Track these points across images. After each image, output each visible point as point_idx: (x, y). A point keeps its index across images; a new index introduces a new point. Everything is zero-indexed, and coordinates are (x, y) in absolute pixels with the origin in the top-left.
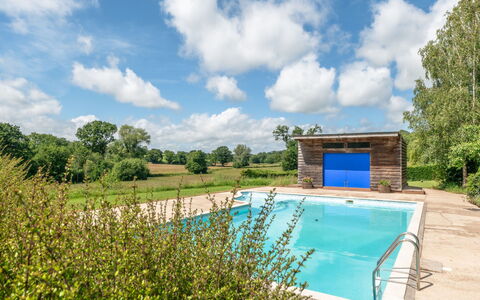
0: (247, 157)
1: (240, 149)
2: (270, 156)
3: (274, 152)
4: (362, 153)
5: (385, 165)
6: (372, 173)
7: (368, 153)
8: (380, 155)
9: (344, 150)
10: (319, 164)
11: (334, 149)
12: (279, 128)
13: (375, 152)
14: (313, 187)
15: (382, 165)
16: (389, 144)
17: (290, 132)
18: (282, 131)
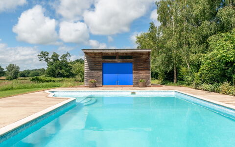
0: (16, 73)
1: (11, 67)
2: (33, 72)
3: (36, 70)
4: (128, 62)
5: (141, 70)
6: (133, 76)
7: (132, 62)
8: (138, 63)
9: (116, 60)
10: (100, 70)
11: (110, 60)
12: (42, 52)
13: (135, 62)
14: (96, 87)
15: (139, 70)
16: (144, 57)
17: (50, 56)
18: (44, 55)
